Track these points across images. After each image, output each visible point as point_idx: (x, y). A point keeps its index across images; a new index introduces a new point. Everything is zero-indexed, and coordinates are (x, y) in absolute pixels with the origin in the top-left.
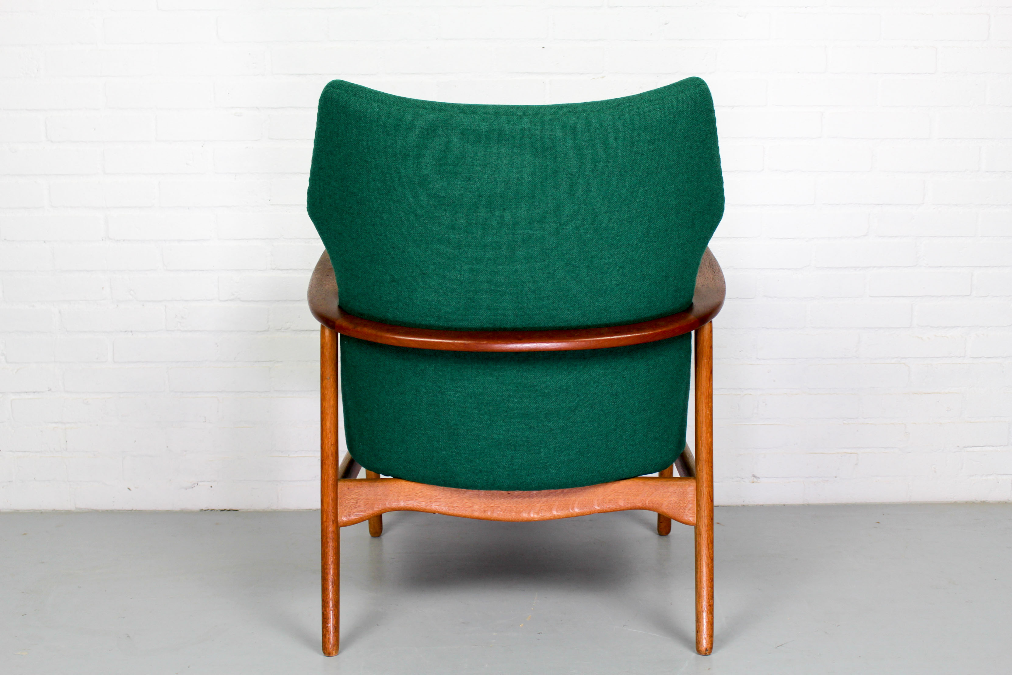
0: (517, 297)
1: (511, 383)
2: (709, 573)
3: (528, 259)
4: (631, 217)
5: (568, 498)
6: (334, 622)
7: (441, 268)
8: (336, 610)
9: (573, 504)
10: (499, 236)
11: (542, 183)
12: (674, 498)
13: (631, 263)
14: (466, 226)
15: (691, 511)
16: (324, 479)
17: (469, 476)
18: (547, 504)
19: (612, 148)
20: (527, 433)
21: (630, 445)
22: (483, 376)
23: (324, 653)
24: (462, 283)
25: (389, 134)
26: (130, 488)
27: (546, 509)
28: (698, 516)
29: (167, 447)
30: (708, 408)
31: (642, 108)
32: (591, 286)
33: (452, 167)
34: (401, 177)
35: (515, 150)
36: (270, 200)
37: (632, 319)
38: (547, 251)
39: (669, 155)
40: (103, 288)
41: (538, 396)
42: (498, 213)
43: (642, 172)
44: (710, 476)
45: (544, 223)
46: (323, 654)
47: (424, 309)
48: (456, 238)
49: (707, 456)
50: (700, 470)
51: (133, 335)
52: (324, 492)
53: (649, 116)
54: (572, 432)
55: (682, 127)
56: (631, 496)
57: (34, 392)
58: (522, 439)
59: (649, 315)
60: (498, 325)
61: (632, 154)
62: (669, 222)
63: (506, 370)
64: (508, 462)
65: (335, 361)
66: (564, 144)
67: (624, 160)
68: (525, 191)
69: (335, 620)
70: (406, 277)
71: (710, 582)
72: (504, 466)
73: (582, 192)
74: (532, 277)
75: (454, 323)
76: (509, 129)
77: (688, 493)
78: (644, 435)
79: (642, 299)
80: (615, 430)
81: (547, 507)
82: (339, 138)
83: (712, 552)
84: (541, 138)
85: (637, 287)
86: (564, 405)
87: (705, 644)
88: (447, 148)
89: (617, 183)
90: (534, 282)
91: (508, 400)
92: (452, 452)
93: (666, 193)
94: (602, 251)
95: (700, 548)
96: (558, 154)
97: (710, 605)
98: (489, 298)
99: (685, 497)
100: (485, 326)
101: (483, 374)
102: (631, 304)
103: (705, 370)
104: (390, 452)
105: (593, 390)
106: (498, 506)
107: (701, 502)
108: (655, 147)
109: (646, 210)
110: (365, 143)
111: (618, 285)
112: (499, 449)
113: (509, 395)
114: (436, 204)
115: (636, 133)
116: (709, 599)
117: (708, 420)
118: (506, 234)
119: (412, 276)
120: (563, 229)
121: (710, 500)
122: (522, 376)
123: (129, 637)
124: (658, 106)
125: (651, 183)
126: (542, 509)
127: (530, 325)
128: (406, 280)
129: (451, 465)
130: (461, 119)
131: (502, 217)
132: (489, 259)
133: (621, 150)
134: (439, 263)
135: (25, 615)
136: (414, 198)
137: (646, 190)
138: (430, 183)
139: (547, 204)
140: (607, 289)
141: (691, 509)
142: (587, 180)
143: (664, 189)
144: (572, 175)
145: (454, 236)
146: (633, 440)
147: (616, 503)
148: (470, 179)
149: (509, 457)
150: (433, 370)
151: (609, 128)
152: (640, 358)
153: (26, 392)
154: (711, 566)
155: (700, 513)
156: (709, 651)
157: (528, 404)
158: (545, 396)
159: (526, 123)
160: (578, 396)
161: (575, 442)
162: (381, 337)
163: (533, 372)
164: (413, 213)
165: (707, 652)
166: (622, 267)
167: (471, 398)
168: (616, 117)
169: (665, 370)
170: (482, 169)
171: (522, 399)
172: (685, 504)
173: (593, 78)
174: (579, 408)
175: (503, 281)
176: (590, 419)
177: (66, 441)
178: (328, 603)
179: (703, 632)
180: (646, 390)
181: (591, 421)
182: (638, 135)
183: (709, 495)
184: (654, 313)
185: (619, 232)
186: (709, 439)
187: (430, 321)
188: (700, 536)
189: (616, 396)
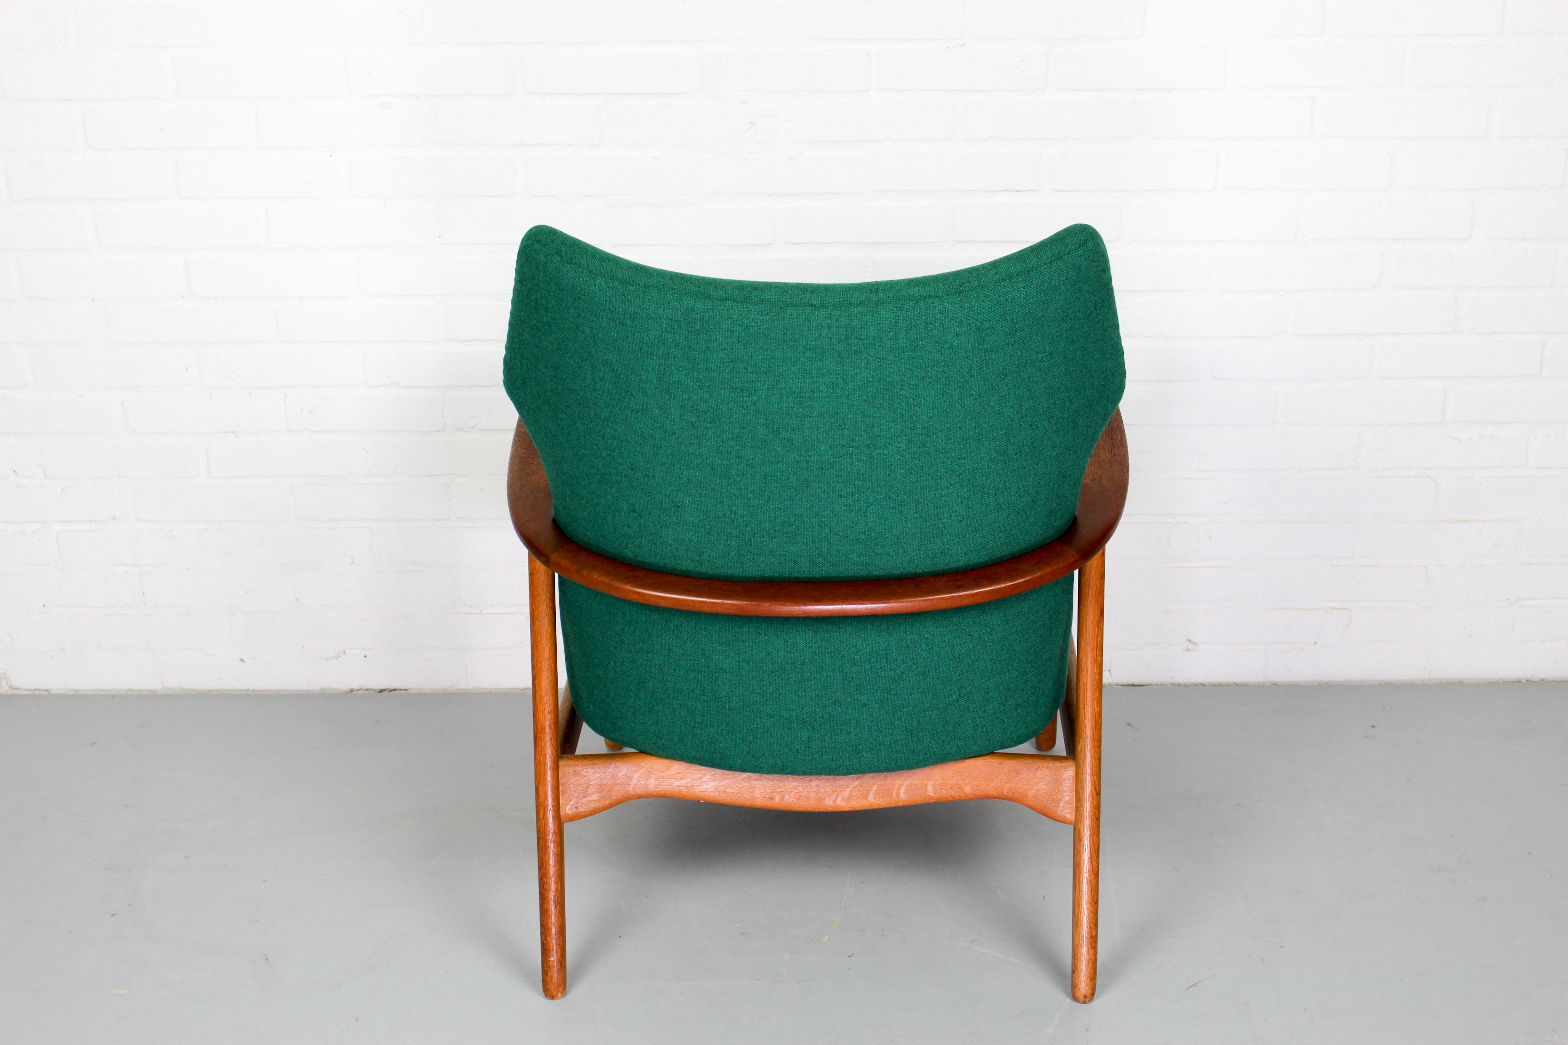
0: (813, 541)
1: (806, 647)
2: (1092, 893)
3: (828, 494)
4: (980, 433)
5: (891, 781)
6: (559, 955)
7: (701, 502)
8: (561, 938)
9: (898, 789)
10: (786, 463)
11: (848, 396)
12: (1043, 787)
13: (980, 491)
14: (738, 450)
15: (1068, 806)
16: (540, 760)
17: (747, 760)
18: (861, 789)
19: (951, 347)
20: (829, 709)
21: (981, 718)
22: (766, 638)
23: (546, 996)
24: (733, 521)
25: (622, 324)
26: (243, 658)
27: (860, 796)
28: (1078, 815)
29: (297, 600)
30: (1095, 665)
31: (996, 290)
32: (921, 525)
33: (716, 374)
34: (641, 381)
35: (807, 354)
36: (440, 237)
37: (982, 560)
38: (856, 482)
39: (1037, 346)
40: (187, 368)
41: (845, 663)
42: (783, 434)
43: (996, 374)
44: (1096, 760)
45: (852, 447)
46: (544, 996)
47: (678, 551)
48: (724, 464)
49: (1092, 733)
50: (1081, 751)
51: (236, 437)
52: (540, 779)
53: (1007, 300)
54: (894, 707)
55: (1058, 306)
56: (981, 781)
57: (91, 521)
58: (822, 717)
59: (1007, 553)
60: (786, 574)
61: (981, 352)
62: (1037, 432)
63: (798, 631)
64: (803, 745)
65: (551, 593)
66: (880, 346)
67: (970, 362)
68: (823, 407)
69: (560, 951)
70: (651, 508)
71: (1092, 905)
72: (797, 749)
73: (908, 406)
74: (835, 515)
75: (722, 571)
76: (800, 325)
77: (1065, 780)
78: (1001, 704)
79: (997, 534)
80: (958, 701)
81: (861, 792)
82: (549, 314)
83: (1096, 864)
84: (846, 338)
85: (990, 520)
86: (883, 674)
87: (1083, 986)
88: (708, 349)
89: (959, 392)
90: (838, 522)
91: (802, 668)
92: (722, 730)
93: (1034, 395)
94: (936, 480)
95: (1080, 858)
96: (871, 359)
97: (1092, 937)
98: (772, 541)
99: (1059, 786)
100: (767, 575)
101: (766, 635)
102: (981, 543)
103: (1092, 610)
104: (634, 722)
105: (924, 654)
106: (791, 790)
107: (1082, 795)
108: (1017, 339)
109: (1002, 422)
110: (588, 330)
111: (961, 521)
112: (789, 728)
113: (804, 663)
114: (694, 419)
115: (987, 325)
116: (1090, 928)
117: (1095, 682)
118: (796, 461)
119: (660, 508)
120: (880, 454)
121: (1095, 793)
122: (822, 639)
123: (267, 959)
124: (1021, 285)
125: (1011, 386)
126: (853, 796)
127: (834, 574)
128: (652, 512)
129: (722, 745)
130: (728, 310)
131: (790, 440)
132: (772, 492)
133: (965, 349)
134: (700, 494)
135: (116, 914)
136: (661, 409)
137: (1003, 396)
138: (683, 393)
139: (856, 423)
140: (944, 527)
141: (1068, 802)
142: (914, 390)
143: (1030, 390)
144: (892, 385)
145: (720, 462)
146: (984, 711)
147: (961, 789)
148: (742, 390)
149: (805, 738)
150: (692, 627)
151: (946, 321)
152: (995, 608)
153: (79, 521)
154: (1095, 884)
155: (1080, 810)
156: (1090, 997)
157: (831, 673)
158: (855, 664)
159: (824, 318)
160: (903, 662)
161: (899, 719)
162: (617, 588)
163: (837, 634)
164: (660, 428)
165: (1086, 1000)
166: (968, 499)
167: (749, 665)
168: (957, 306)
169: (1031, 618)
170: (760, 377)
171: (821, 667)
172: (1060, 795)
173: (947, 47)
174: (904, 677)
175: (792, 520)
176: (921, 690)
177: (144, 593)
178: (549, 929)
179: (1081, 973)
180: (1004, 647)
181: (922, 692)
182: (991, 327)
183: (1093, 786)
184: (1014, 548)
185: (962, 455)
186: (1096, 708)
187: (688, 565)
188: (1080, 842)
189: (959, 659)
